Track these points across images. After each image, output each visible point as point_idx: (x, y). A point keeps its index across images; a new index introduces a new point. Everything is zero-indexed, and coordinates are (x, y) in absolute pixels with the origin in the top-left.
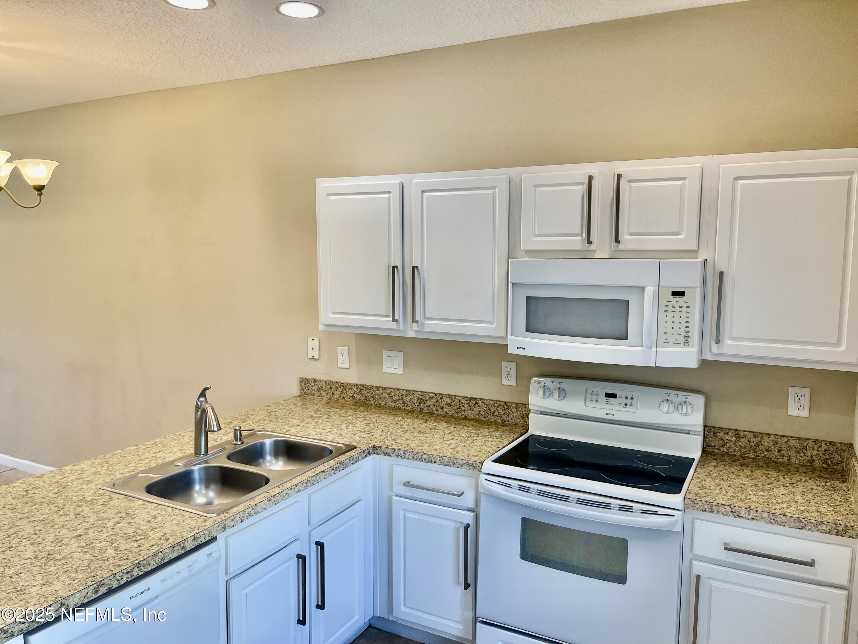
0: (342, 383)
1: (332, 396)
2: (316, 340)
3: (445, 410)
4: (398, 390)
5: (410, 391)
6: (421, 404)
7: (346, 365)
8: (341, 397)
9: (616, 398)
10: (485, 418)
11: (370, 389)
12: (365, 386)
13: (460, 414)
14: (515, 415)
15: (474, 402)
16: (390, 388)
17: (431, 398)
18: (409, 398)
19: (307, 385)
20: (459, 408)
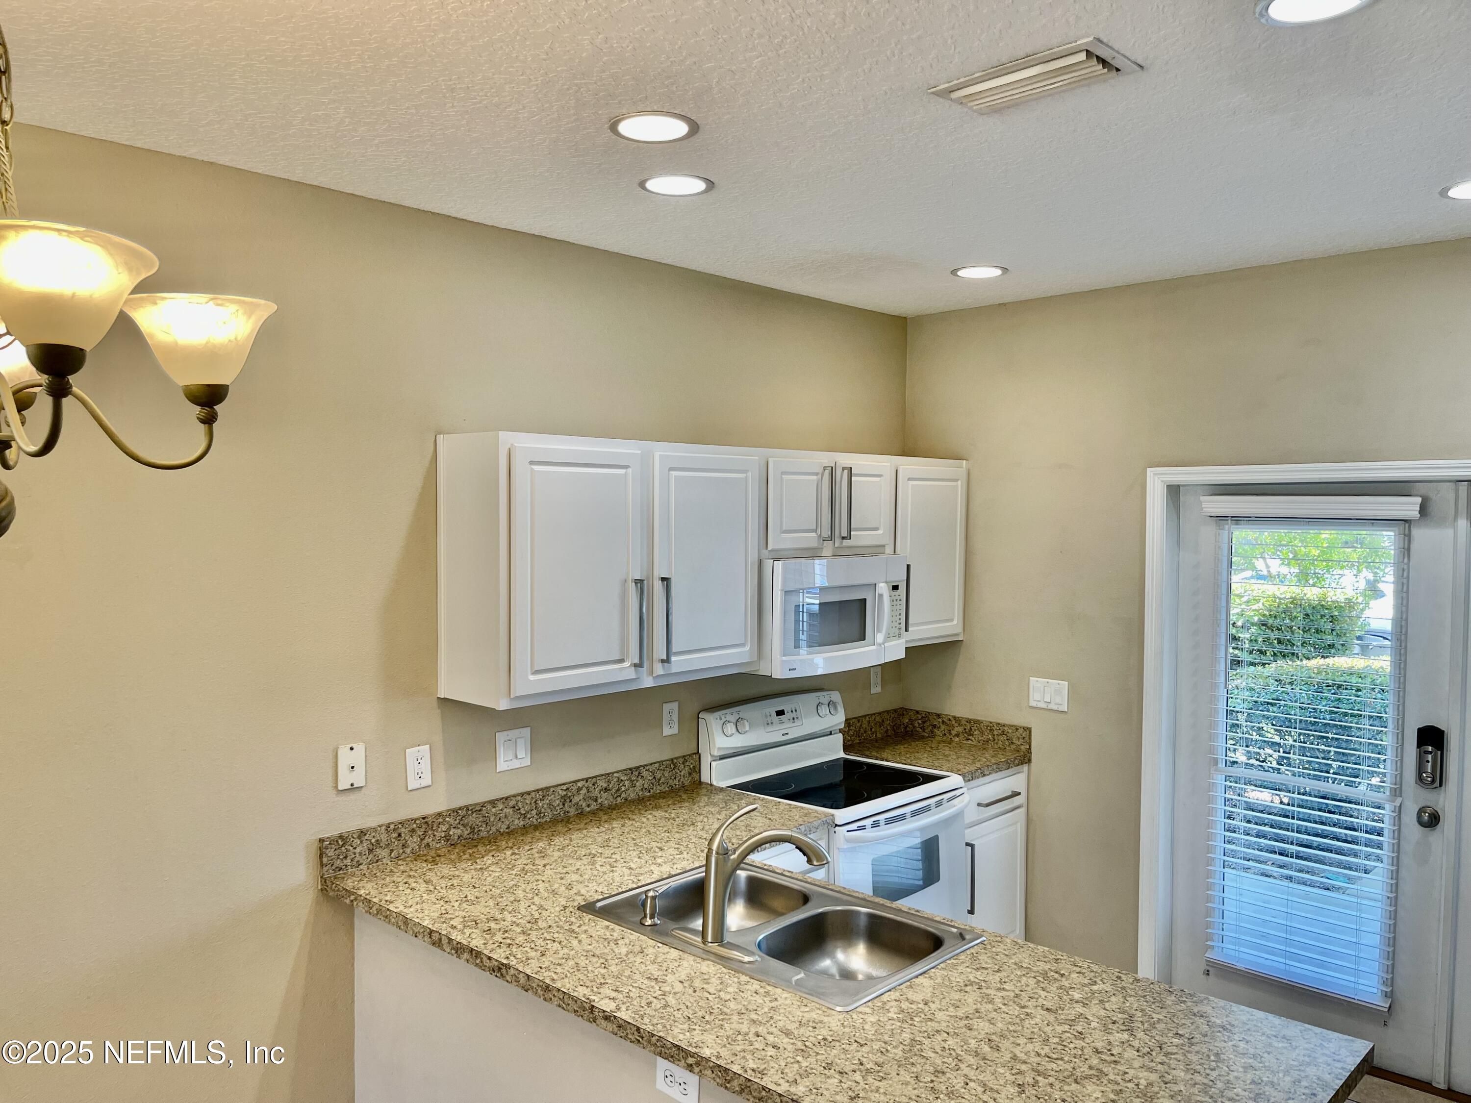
0: (424, 818)
1: (401, 851)
2: (360, 748)
3: (599, 801)
4: (528, 793)
5: (547, 789)
6: (566, 805)
7: (427, 781)
8: (423, 846)
9: (784, 714)
10: (649, 792)
11: (480, 811)
12: (470, 808)
13: (619, 799)
14: (682, 773)
15: (637, 773)
16: (514, 796)
17: (579, 789)
18: (547, 801)
19: (343, 848)
20: (618, 790)
